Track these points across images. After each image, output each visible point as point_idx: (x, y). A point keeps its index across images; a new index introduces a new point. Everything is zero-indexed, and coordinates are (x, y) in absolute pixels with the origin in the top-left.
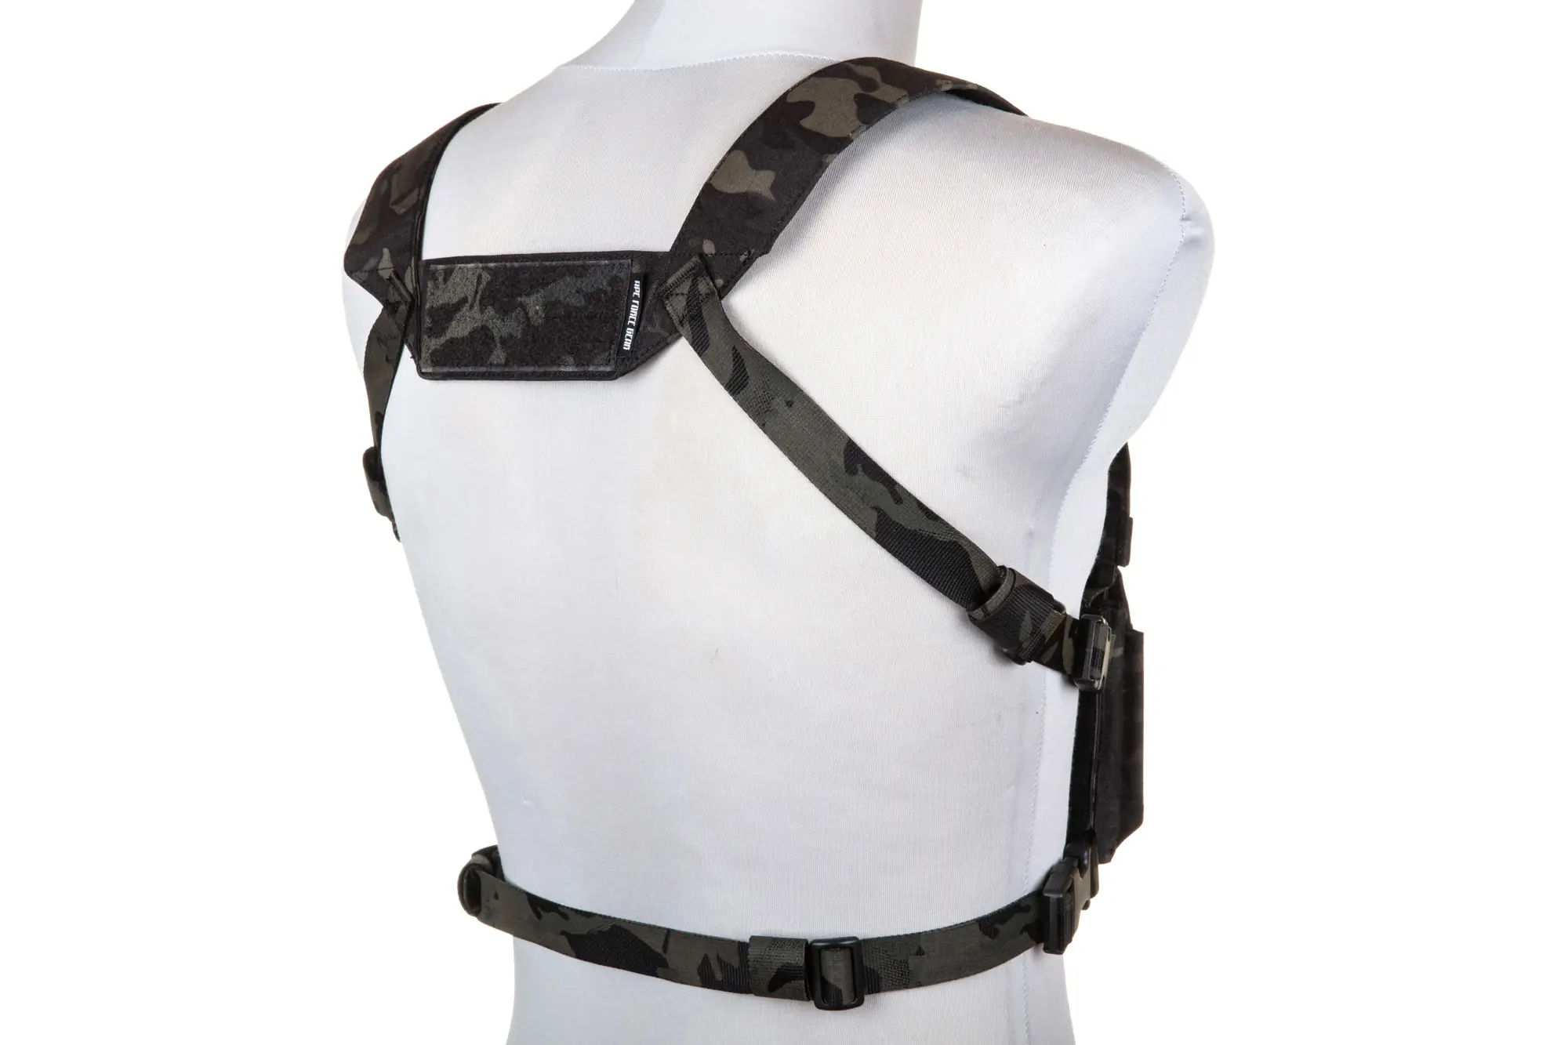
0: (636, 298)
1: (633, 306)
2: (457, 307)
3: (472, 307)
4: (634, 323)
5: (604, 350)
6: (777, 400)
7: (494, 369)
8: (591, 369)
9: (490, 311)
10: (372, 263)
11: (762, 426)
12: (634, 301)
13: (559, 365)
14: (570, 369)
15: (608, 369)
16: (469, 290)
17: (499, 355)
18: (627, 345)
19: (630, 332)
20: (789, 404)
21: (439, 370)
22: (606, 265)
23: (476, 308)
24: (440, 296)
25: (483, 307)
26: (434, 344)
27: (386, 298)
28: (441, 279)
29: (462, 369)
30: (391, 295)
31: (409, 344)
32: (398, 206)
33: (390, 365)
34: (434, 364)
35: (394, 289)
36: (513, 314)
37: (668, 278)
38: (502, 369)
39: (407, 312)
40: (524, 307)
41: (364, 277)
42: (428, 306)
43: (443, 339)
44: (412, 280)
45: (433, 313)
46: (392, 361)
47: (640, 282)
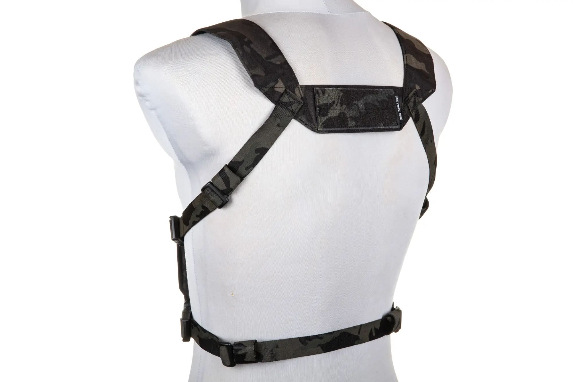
0: (397, 102)
2: (332, 105)
3: (337, 105)
4: (400, 111)
5: (394, 120)
7: (349, 129)
8: (391, 127)
9: (344, 106)
10: (271, 85)
11: (425, 148)
12: (397, 104)
13: (378, 126)
14: (382, 128)
15: (397, 127)
16: (336, 98)
17: (351, 123)
19: (400, 114)
20: (431, 141)
21: (325, 129)
22: (382, 91)
23: (339, 104)
24: (323, 100)
25: (341, 105)
26: (324, 119)
27: (279, 100)
28: (321, 93)
29: (336, 129)
30: (286, 99)
31: (300, 119)
32: (273, 61)
33: (280, 128)
34: (325, 127)
35: (289, 96)
36: (353, 107)
37: (408, 96)
38: (352, 128)
39: (300, 106)
40: (357, 105)
41: (266, 90)
42: (317, 104)
43: (327, 117)
44: (300, 93)
45: (319, 106)
46: (283, 126)
47: (397, 97)
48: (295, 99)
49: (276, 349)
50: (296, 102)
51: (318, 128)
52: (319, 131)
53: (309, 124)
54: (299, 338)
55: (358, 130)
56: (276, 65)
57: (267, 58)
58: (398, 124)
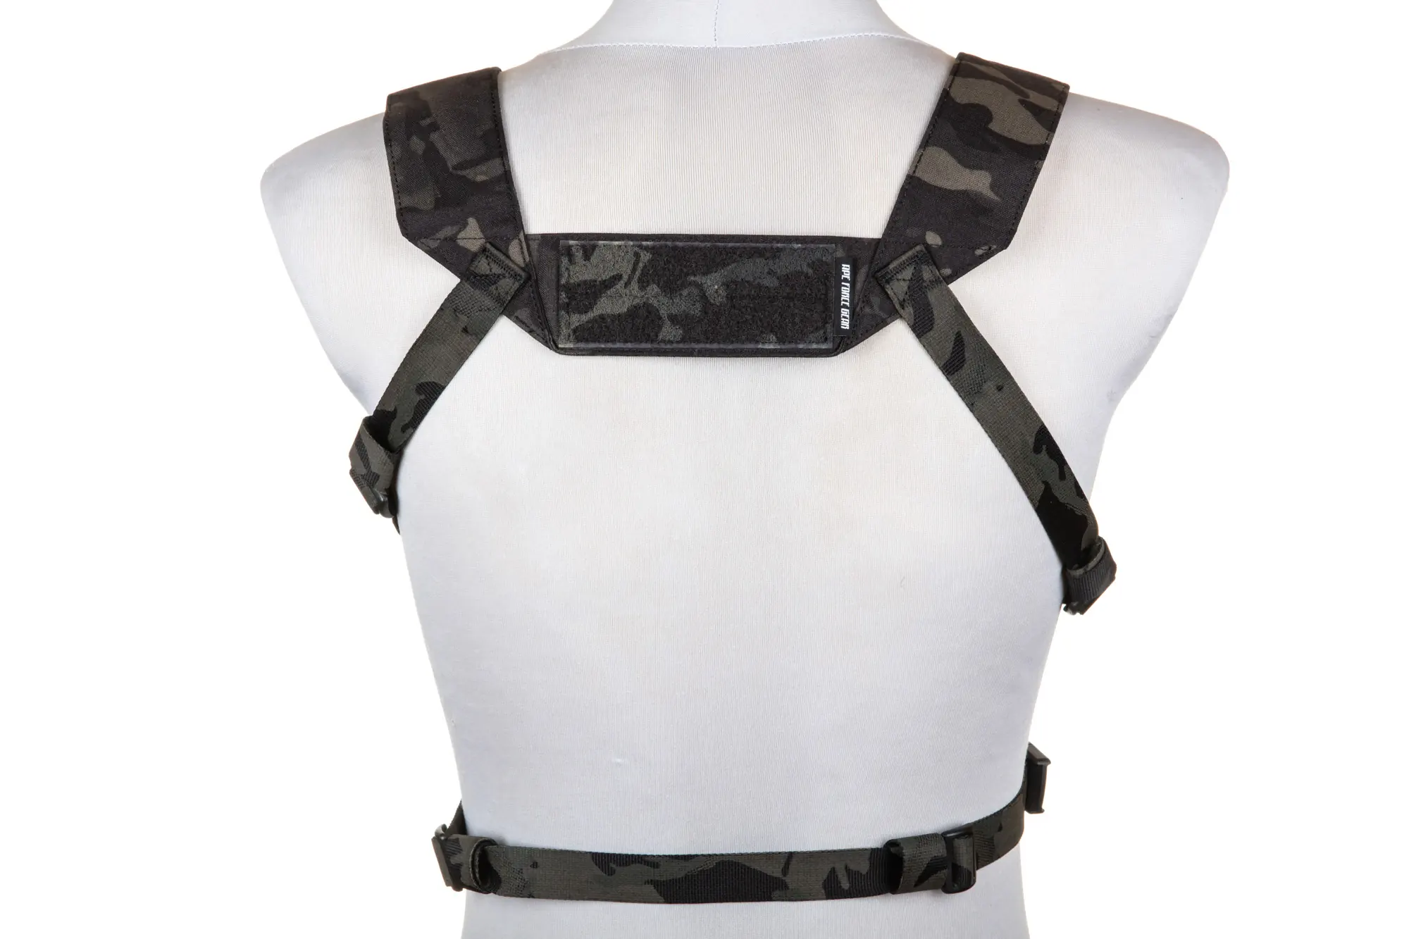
0: (846, 280)
1: (843, 288)
2: (608, 284)
3: (627, 285)
4: (848, 304)
5: (817, 329)
6: (989, 383)
7: (663, 346)
8: (801, 346)
9: (654, 289)
10: (448, 231)
11: (971, 406)
12: (843, 283)
13: (757, 342)
14: (772, 347)
15: (824, 346)
16: (625, 269)
17: (669, 332)
18: (845, 324)
19: (845, 312)
20: (1000, 389)
21: (582, 345)
22: (799, 248)
23: (635, 285)
24: (581, 272)
25: (643, 284)
26: (576, 320)
27: (468, 269)
28: (579, 255)
29: (618, 345)
30: (483, 266)
31: (517, 317)
32: (469, 173)
33: (470, 337)
34: (578, 340)
35: (491, 260)
36: (685, 292)
37: (888, 264)
38: (675, 345)
39: (517, 285)
40: (699, 286)
41: (434, 244)
42: (563, 281)
43: (591, 315)
44: (523, 253)
45: (569, 288)
46: (476, 333)
47: (849, 266)
48: (506, 268)
49: (531, 870)
50: (507, 275)
51: (559, 341)
52: (562, 349)
53: (539, 331)
54: (590, 853)
55: (694, 349)
56: (475, 183)
57: (460, 166)
58: (826, 339)
